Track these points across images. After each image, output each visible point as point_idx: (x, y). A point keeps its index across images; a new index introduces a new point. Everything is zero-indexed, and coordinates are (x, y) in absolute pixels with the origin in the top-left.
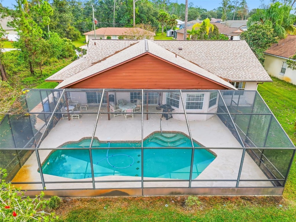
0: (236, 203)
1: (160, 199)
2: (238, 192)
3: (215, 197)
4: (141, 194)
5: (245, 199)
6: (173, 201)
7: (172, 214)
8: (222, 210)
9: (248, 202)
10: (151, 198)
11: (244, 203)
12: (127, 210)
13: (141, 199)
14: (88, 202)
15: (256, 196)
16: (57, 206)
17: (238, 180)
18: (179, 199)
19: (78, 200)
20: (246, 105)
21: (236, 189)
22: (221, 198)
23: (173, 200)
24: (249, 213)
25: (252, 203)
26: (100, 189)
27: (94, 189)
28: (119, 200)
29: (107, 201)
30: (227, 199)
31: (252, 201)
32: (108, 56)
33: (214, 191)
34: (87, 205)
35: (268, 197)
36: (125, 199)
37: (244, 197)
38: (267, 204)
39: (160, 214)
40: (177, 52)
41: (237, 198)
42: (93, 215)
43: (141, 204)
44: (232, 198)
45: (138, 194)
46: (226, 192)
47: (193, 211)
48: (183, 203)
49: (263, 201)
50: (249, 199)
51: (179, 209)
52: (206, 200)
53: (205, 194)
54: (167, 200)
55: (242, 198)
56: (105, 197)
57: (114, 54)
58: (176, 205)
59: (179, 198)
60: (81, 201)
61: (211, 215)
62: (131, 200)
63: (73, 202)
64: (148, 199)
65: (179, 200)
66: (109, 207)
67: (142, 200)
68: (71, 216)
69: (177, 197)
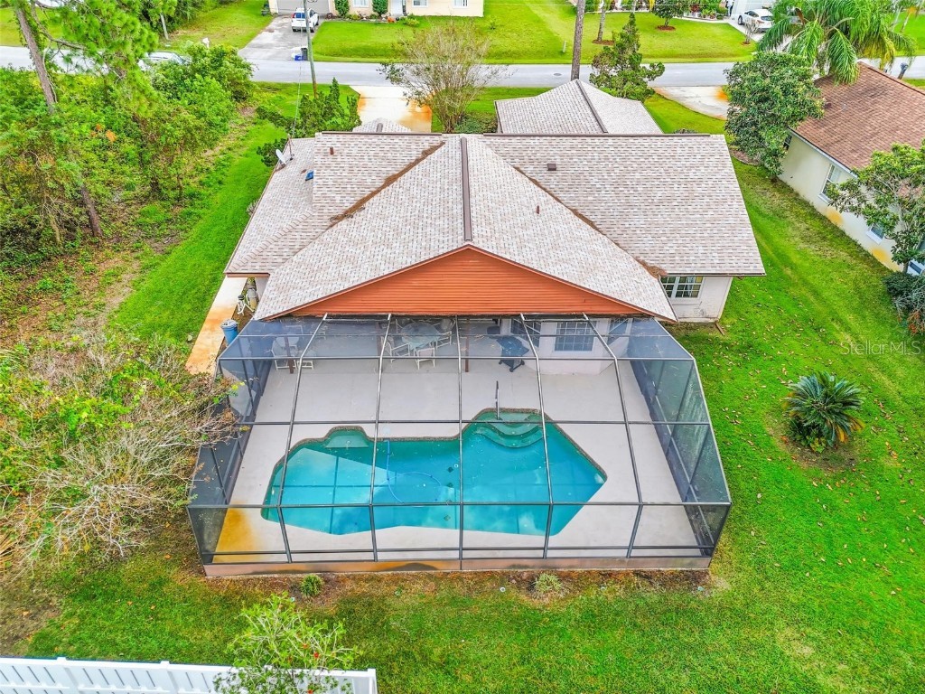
0: (623, 583)
1: (492, 575)
2: (629, 564)
3: (589, 572)
4: (458, 567)
5: (641, 576)
6: (514, 581)
7: (511, 606)
8: (597, 598)
9: (646, 582)
10: (475, 573)
11: (637, 584)
12: (435, 598)
13: (458, 577)
14: (367, 581)
15: (661, 569)
16: (317, 592)
17: (631, 547)
18: (525, 576)
19: (348, 577)
20: (703, 320)
21: (627, 560)
22: (600, 573)
23: (514, 578)
24: (641, 604)
25: (651, 583)
26: (385, 561)
27: (375, 560)
28: (420, 579)
29: (398, 579)
30: (610, 575)
31: (652, 581)
32: (367, 193)
33: (588, 563)
34: (365, 587)
35: (682, 572)
36: (430, 576)
37: (640, 571)
38: (678, 586)
39: (491, 606)
40: (543, 176)
41: (628, 574)
42: (380, 608)
43: (458, 586)
44: (618, 573)
45: (455, 568)
46: (608, 564)
47: (547, 601)
48: (530, 585)
49: (670, 581)
50: (647, 577)
51: (523, 597)
52: (572, 578)
53: (571, 567)
54: (504, 578)
55: (637, 574)
56: (395, 572)
57: (383, 187)
58: (519, 588)
59: (525, 574)
60: (354, 579)
61: (576, 607)
62: (442, 579)
63: (339, 582)
64: (470, 576)
65: (524, 578)
66: (404, 591)
67: (460, 578)
68: (343, 608)
69: (522, 573)
